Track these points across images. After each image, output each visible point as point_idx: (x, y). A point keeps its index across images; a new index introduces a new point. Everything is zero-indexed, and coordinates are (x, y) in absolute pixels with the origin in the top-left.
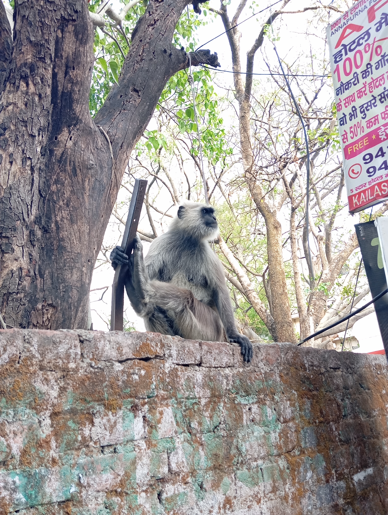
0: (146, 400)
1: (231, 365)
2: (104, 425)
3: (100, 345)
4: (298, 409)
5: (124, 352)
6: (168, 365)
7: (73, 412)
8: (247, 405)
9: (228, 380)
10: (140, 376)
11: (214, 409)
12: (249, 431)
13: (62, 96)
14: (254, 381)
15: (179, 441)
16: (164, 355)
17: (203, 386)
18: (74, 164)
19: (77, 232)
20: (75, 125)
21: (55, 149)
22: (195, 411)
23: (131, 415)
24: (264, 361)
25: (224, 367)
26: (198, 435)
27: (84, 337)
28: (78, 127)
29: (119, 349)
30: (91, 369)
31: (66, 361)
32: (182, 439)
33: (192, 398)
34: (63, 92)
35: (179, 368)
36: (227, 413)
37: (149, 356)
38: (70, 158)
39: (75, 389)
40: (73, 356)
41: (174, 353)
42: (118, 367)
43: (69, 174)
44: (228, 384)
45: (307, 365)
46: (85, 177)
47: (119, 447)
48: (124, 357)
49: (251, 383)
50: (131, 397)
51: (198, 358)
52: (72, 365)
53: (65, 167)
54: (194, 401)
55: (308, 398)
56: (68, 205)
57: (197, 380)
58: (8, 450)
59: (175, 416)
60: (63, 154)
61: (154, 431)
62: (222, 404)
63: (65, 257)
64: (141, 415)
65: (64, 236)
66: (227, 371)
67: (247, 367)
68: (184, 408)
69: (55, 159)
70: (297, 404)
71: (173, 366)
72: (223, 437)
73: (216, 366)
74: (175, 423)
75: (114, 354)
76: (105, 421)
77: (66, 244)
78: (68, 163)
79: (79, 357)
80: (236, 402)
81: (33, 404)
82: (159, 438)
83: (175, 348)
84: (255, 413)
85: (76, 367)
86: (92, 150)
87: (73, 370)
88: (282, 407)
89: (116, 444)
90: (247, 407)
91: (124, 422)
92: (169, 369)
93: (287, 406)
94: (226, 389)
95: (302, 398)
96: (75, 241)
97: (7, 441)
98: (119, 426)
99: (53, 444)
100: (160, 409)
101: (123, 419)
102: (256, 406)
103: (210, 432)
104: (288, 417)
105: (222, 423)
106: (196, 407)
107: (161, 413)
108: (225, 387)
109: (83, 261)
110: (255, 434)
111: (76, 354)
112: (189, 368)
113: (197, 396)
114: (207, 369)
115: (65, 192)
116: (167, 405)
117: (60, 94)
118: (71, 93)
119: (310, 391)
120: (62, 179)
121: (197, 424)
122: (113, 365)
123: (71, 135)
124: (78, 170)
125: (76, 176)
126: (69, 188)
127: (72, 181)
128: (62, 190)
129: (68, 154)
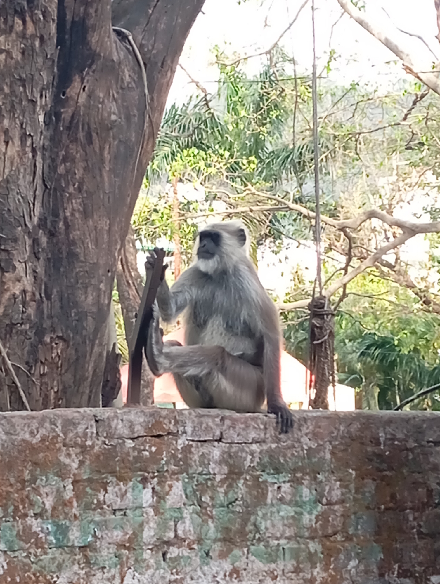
0: (156, 474)
1: (259, 440)
2: (116, 493)
3: (114, 424)
4: (353, 491)
5: (136, 430)
6: (181, 442)
7: (90, 480)
8: (276, 483)
9: (253, 457)
10: (151, 452)
11: (230, 486)
12: (274, 509)
13: (71, 28)
14: (290, 458)
15: (187, 512)
16: (178, 431)
17: (220, 463)
18: (89, 128)
19: (92, 232)
20: (90, 67)
21: (62, 110)
22: (208, 487)
23: (141, 486)
24: (310, 436)
25: (251, 443)
26: (208, 509)
27: (99, 418)
28: (94, 67)
29: (131, 426)
30: (105, 446)
31: (84, 439)
32: (191, 511)
33: (205, 474)
34: (73, 22)
35: (194, 444)
36: (246, 490)
37: (161, 433)
38: (83, 120)
39: (92, 462)
40: (89, 434)
41: (189, 429)
42: (130, 444)
43: (81, 143)
44: (252, 461)
45: (382, 440)
46: (105, 143)
47: (128, 511)
48: (136, 435)
49: (285, 460)
50: (141, 471)
51: (218, 433)
52: (89, 443)
53: (76, 135)
54: (208, 477)
55: (374, 480)
56: (80, 190)
57: (213, 457)
58: (42, 506)
59: (185, 490)
60: (73, 117)
61: (162, 501)
62: (242, 481)
63: (78, 270)
64: (150, 486)
65: (76, 237)
66: (255, 447)
67: (284, 442)
68: (196, 483)
69: (63, 126)
70: (352, 486)
71: (187, 442)
72: (239, 512)
73: (240, 442)
74: (184, 496)
75: (126, 432)
76: (116, 489)
77: (78, 250)
78: (81, 127)
79: (94, 435)
80: (260, 480)
81: (59, 473)
82: (167, 507)
83: (190, 424)
84: (285, 492)
85: (93, 444)
86: (116, 95)
87: (90, 446)
88: (327, 488)
89: (126, 509)
90: (276, 486)
91: (133, 492)
92: (182, 445)
93: (336, 488)
94: (250, 466)
95: (363, 479)
96: (90, 245)
97: (42, 499)
98: (129, 495)
99: (75, 504)
100: (170, 483)
101: (133, 489)
102: (288, 485)
103: (223, 507)
104: (335, 499)
105: (239, 499)
106: (209, 483)
107: (171, 486)
108: (249, 464)
109: (101, 274)
110: (282, 513)
111: (92, 433)
112: (206, 444)
113: (212, 472)
114: (228, 445)
115: (76, 171)
116: (178, 480)
117: (68, 26)
118: (84, 20)
119: (381, 471)
120: (72, 153)
121: (209, 498)
122: (124, 442)
123: (84, 84)
124: (94, 135)
125: (92, 143)
126: (81, 164)
127: (86, 152)
128: (73, 169)
129: (80, 115)
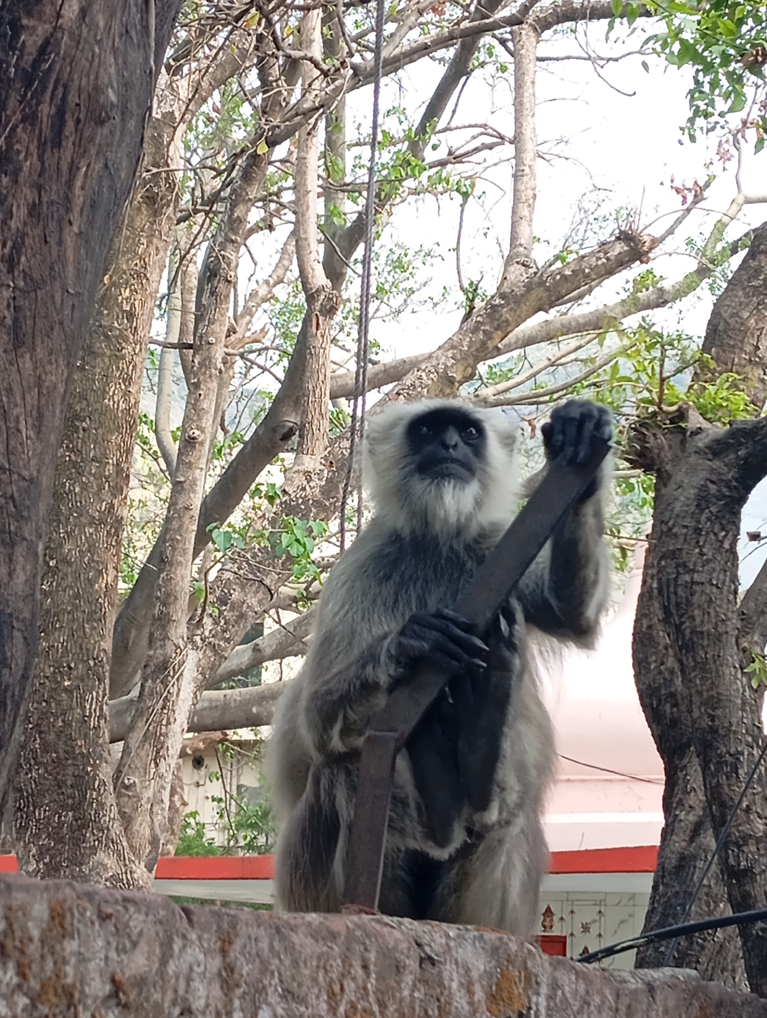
3: (446, 975)
18: (64, 99)
19: (30, 389)
21: (25, 22)
29: (470, 987)
38: (61, 70)
43: (41, 132)
46: (82, 156)
53: (38, 104)
60: (43, 50)
69: (16, 66)
78: (50, 87)
83: (544, 989)
86: (117, 40)
115: (15, 209)
120: (18, 153)
124: (70, 124)
125: (59, 145)
126: (27, 194)
127: (43, 163)
128: (10, 199)
129: (57, 54)
